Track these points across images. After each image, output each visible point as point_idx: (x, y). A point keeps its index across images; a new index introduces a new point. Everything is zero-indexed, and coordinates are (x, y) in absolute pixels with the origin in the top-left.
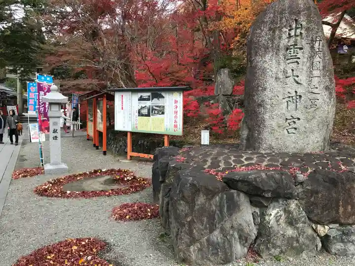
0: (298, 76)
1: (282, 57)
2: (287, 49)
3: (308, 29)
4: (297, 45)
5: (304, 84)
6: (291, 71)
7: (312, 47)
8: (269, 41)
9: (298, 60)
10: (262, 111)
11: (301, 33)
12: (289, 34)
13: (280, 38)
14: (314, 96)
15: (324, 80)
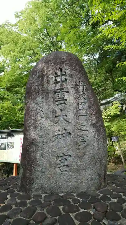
0: (66, 116)
1: (51, 99)
2: (55, 92)
3: (71, 76)
4: (63, 89)
5: (72, 122)
6: (60, 111)
7: (77, 91)
8: (39, 87)
9: (66, 102)
10: (33, 149)
11: (66, 80)
12: (56, 80)
13: (48, 83)
14: (82, 133)
15: (91, 118)
